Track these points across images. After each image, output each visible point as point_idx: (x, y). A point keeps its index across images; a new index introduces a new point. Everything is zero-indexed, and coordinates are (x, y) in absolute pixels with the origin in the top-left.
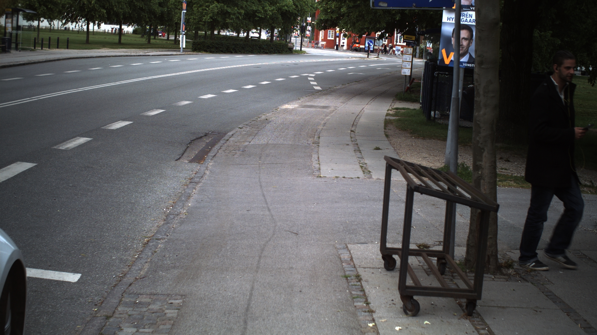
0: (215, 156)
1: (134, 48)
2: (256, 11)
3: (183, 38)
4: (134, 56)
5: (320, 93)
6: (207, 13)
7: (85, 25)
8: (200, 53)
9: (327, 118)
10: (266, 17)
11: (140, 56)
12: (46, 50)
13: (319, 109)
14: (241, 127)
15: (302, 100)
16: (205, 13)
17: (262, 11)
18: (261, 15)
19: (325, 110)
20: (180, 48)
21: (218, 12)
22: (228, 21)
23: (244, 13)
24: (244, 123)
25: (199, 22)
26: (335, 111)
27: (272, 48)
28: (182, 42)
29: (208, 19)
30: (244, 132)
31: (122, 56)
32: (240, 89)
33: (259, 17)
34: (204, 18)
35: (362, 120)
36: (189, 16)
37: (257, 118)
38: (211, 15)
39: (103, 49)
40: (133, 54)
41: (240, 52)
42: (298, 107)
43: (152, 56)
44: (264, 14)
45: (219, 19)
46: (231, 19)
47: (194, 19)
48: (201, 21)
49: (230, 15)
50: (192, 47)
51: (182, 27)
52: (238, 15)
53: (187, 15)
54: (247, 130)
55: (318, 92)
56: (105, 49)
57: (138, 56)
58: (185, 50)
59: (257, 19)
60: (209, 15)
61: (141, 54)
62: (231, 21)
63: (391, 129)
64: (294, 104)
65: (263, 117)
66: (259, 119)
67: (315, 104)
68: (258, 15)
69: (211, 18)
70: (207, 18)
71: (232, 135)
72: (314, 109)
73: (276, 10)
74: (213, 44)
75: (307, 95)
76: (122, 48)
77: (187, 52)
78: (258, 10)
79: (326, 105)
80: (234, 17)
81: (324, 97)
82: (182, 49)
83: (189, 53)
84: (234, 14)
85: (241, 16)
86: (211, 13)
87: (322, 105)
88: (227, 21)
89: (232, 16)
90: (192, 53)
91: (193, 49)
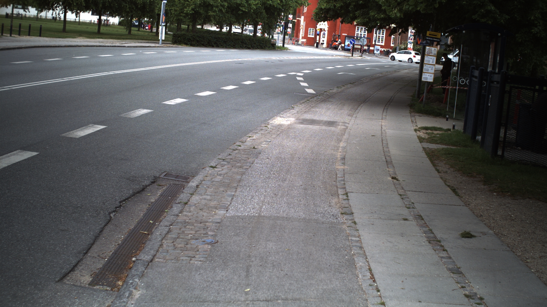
0: (151, 261)
1: (112, 38)
2: (240, 5)
3: (162, 29)
4: (108, 46)
5: (315, 98)
6: (189, 4)
7: (62, 13)
8: (180, 46)
9: (342, 144)
10: (250, 11)
11: (115, 46)
12: (14, 37)
13: (324, 127)
14: (214, 165)
15: (297, 109)
16: (187, 4)
17: (246, 5)
18: (246, 9)
19: (333, 129)
20: (159, 40)
21: (200, 4)
22: (211, 13)
23: (227, 5)
24: (220, 157)
25: (180, 13)
26: (347, 131)
27: (255, 44)
28: (162, 34)
29: (190, 11)
30: (218, 179)
31: (94, 46)
32: (219, 90)
33: (242, 11)
34: (186, 9)
35: (394, 151)
36: (170, 7)
37: (240, 144)
38: (193, 6)
39: (79, 38)
40: (107, 45)
41: (222, 46)
42: (295, 123)
43: (128, 47)
44: (248, 8)
45: (201, 11)
46: (214, 12)
47: (175, 11)
48: (182, 13)
49: (212, 7)
50: (173, 39)
51: (162, 18)
52: (221, 8)
53: (169, 6)
54: (224, 172)
55: (313, 97)
56: (81, 38)
57: (113, 46)
58: (163, 42)
59: (240, 12)
60: (191, 7)
61: (118, 44)
62: (213, 14)
63: (446, 172)
64: (289, 117)
65: (249, 142)
66: (242, 147)
67: (316, 118)
68: (241, 8)
69: (193, 9)
70: (188, 10)
71: (197, 186)
72: (318, 127)
73: (261, 5)
74: (194, 37)
75: (301, 102)
76: (99, 38)
77: (166, 45)
78: (242, 3)
79: (332, 120)
80: (217, 9)
81: (322, 105)
82: (161, 41)
83: (168, 45)
84: (217, 7)
85: (225, 9)
86: (193, 4)
87: (325, 118)
88: (209, 14)
89: (214, 8)
90: (171, 45)
91: (173, 41)
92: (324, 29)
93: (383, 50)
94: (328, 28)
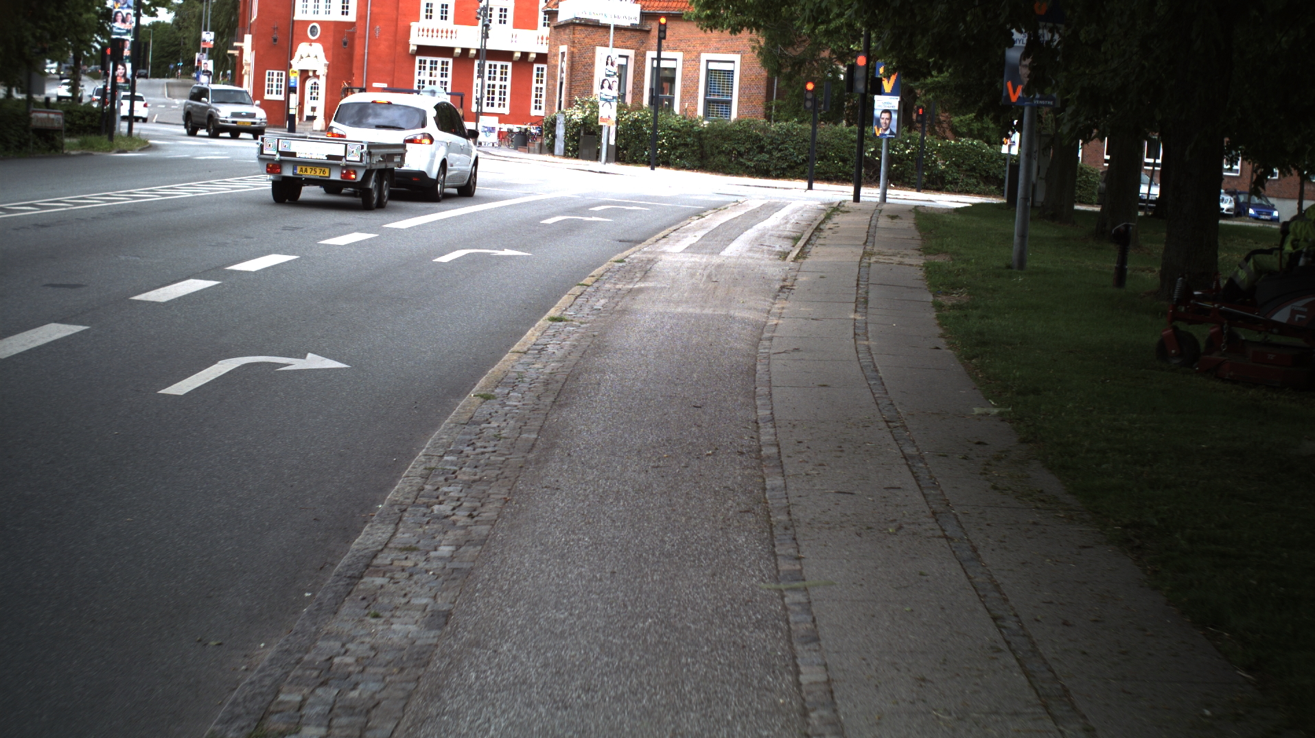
92: (314, 72)
93: (505, 128)
94: (329, 67)
